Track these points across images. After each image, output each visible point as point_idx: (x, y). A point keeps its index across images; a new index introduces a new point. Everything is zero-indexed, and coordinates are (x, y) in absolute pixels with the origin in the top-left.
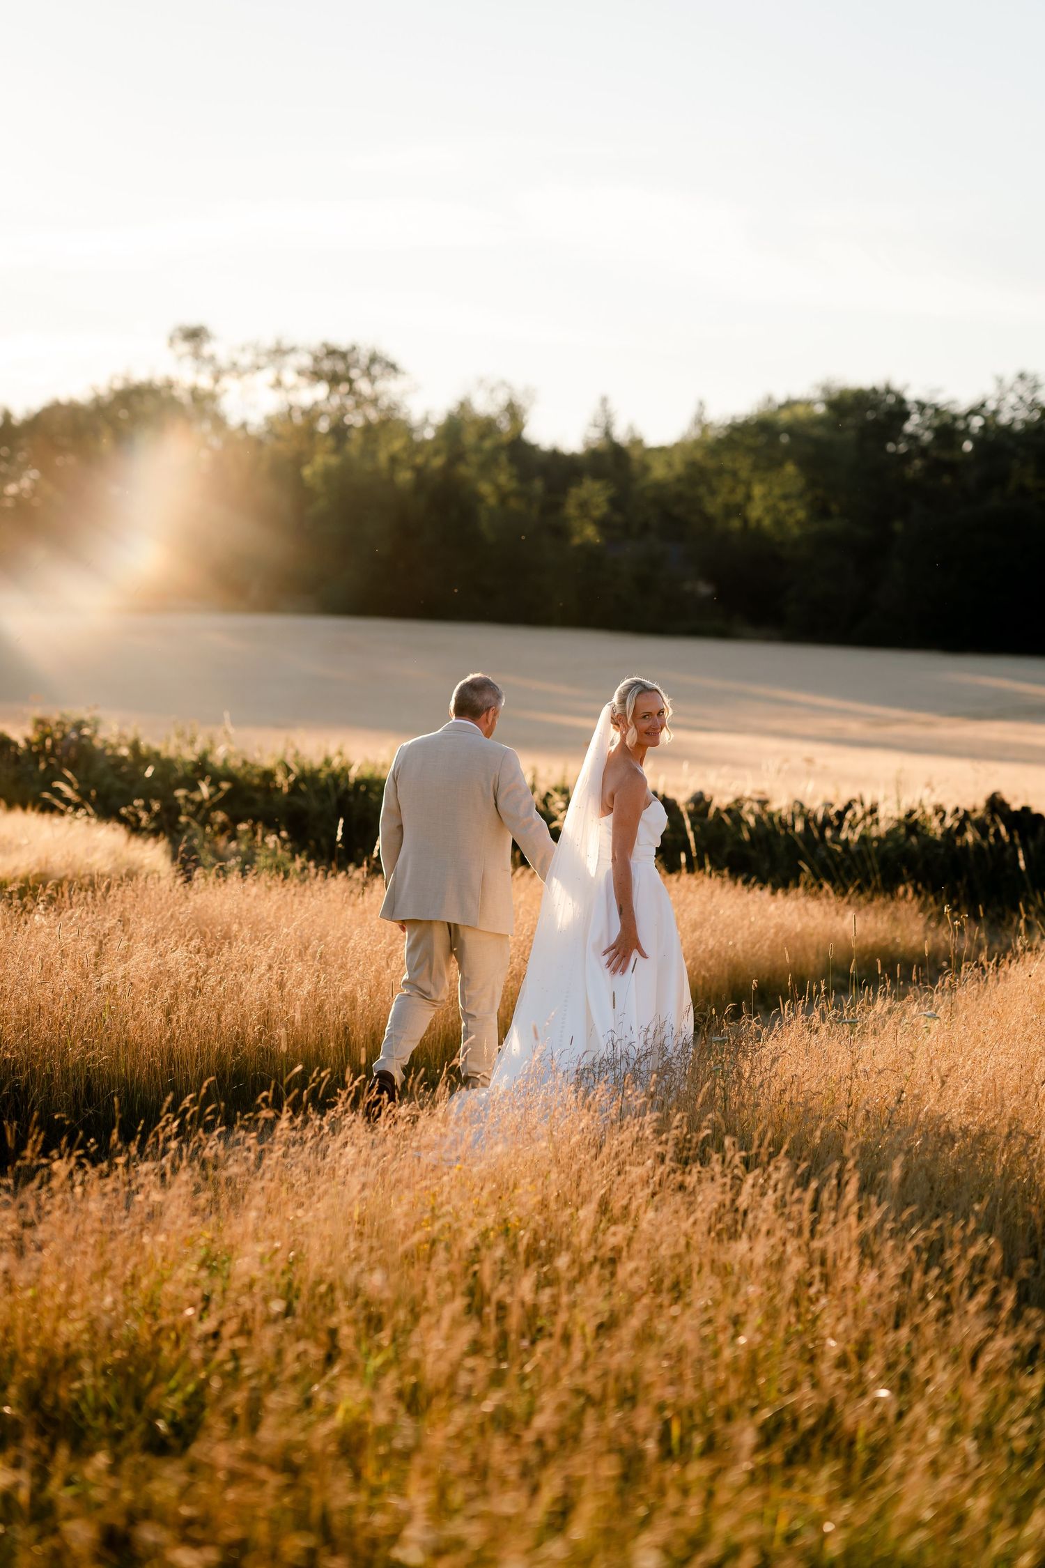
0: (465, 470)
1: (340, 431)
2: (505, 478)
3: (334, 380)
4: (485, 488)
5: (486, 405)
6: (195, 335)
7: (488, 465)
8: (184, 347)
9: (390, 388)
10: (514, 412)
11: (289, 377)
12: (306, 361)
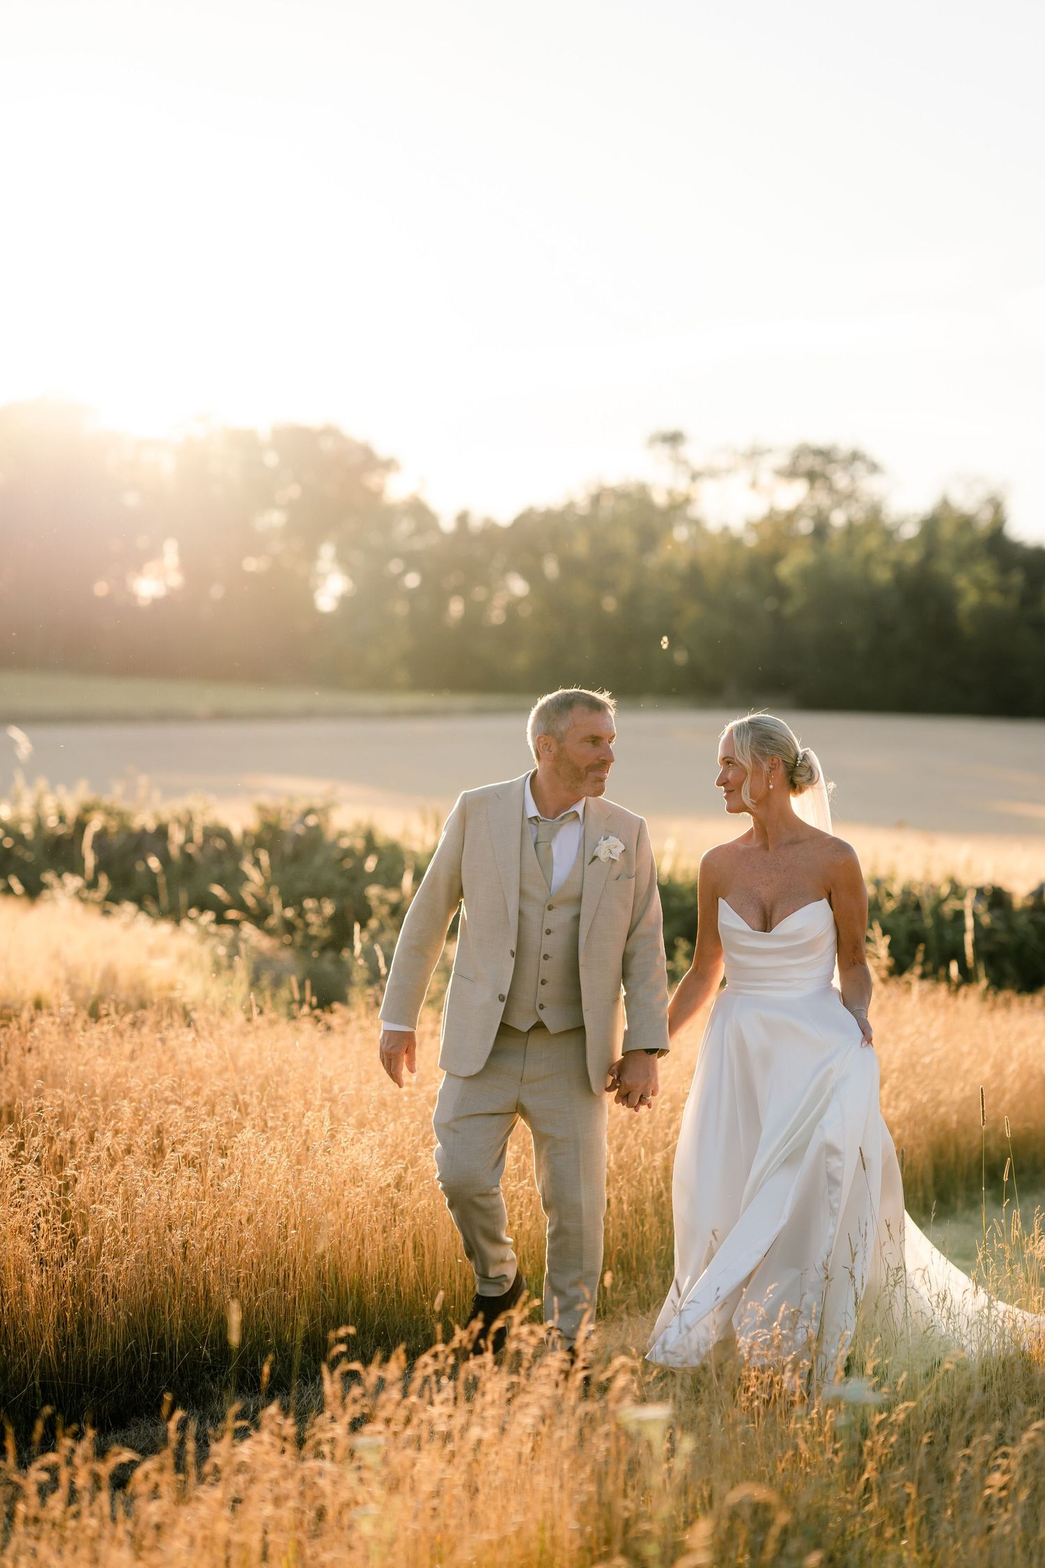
0: (943, 566)
1: (821, 530)
2: (985, 570)
3: (812, 476)
4: (962, 582)
5: (967, 501)
6: (674, 439)
7: (965, 558)
8: (663, 450)
9: (871, 487)
10: (997, 506)
11: (766, 478)
12: (783, 460)
